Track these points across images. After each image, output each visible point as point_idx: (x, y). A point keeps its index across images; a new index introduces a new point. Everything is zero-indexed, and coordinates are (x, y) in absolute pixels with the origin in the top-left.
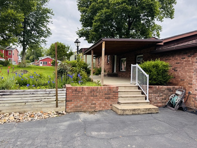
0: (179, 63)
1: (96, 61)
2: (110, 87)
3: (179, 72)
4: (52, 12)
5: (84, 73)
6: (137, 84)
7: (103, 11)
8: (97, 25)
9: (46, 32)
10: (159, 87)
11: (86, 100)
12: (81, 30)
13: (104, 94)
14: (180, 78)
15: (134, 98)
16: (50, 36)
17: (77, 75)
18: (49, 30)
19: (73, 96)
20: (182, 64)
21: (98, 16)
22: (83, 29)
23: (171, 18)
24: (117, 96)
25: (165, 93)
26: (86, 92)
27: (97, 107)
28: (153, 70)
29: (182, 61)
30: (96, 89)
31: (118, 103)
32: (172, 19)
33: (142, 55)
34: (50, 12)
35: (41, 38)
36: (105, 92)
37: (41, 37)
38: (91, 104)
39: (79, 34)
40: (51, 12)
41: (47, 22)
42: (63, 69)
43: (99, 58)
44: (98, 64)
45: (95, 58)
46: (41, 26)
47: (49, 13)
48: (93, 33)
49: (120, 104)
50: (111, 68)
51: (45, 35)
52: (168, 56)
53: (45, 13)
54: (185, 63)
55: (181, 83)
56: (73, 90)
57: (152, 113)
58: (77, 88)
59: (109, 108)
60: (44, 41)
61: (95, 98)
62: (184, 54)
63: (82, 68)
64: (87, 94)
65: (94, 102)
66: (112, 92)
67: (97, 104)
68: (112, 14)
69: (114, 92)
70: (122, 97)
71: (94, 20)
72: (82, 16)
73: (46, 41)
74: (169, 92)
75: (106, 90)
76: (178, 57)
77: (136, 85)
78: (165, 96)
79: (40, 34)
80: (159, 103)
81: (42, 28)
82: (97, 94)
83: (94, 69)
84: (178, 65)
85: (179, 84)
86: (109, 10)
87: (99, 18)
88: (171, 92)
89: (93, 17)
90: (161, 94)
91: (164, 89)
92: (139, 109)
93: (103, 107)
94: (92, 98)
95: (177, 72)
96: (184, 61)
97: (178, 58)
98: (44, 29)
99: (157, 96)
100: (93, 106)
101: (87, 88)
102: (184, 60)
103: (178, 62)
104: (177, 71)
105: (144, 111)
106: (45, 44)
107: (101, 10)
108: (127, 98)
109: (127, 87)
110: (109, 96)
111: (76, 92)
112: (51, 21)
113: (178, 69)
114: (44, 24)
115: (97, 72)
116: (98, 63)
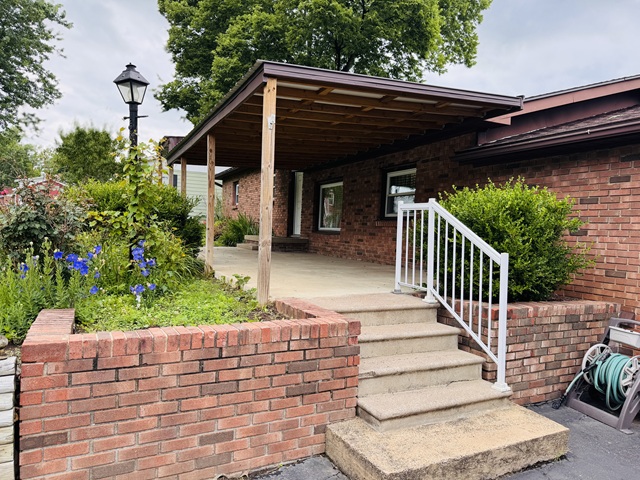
0: (594, 201)
1: (224, 192)
2: (313, 328)
3: (598, 239)
4: (63, 17)
5: (166, 239)
6: (432, 297)
7: (253, 18)
8: (227, 66)
9: (40, 85)
10: (536, 310)
11: (170, 420)
12: (169, 85)
13: (281, 369)
14: (601, 266)
15: (434, 374)
16: (56, 101)
17: (131, 251)
18: (52, 82)
19: (73, 406)
20: (612, 206)
21: (234, 36)
22: (179, 83)
23: (468, 63)
24: (349, 371)
25: (558, 335)
26: (166, 370)
27: (237, 456)
28: (513, 229)
29: (612, 193)
30: (233, 341)
31: (360, 412)
32: (469, 66)
33: (413, 171)
34: (53, 16)
35: (20, 109)
36: (290, 357)
37: (19, 103)
38: (203, 441)
39: (161, 99)
40: (60, 13)
41: (46, 54)
42: (37, 219)
43: (237, 183)
44: (234, 204)
45: (220, 182)
46: (18, 63)
47: (51, 17)
48: (213, 93)
49: (369, 421)
50: (282, 221)
51: (34, 96)
52: (538, 169)
53: (38, 19)
54: (627, 199)
55: (610, 286)
56: (72, 366)
57: (544, 462)
58: (101, 346)
59: (312, 449)
60: (31, 119)
61: (224, 398)
62: (623, 160)
63: (155, 217)
64: (173, 382)
65: (220, 426)
66: (329, 352)
67: (238, 435)
68: (282, 31)
69: (336, 351)
70: (378, 376)
71: (219, 49)
72: (171, 32)
73: (39, 120)
74: (574, 333)
75: (293, 346)
76: (593, 175)
77: (429, 300)
78: (557, 350)
79: (16, 93)
80: (536, 385)
81: (21, 70)
82: (243, 374)
83: (217, 223)
84: (593, 207)
85: (599, 292)
86: (273, 17)
87: (236, 40)
88: (580, 332)
89: (214, 39)
90: (544, 344)
91: (554, 320)
92: (486, 454)
93: (277, 448)
94: (208, 401)
95: (587, 238)
96: (627, 192)
97: (592, 179)
98: (32, 77)
99: (528, 353)
100: (215, 449)
101: (176, 341)
102: (627, 185)
103: (591, 194)
104: (584, 232)
105: (505, 461)
106: (36, 129)
107: (244, 16)
108: (404, 380)
109: (388, 315)
110: (308, 376)
111: (97, 376)
112: (58, 47)
113: (592, 226)
114: (32, 56)
115: (231, 234)
116: (231, 201)
